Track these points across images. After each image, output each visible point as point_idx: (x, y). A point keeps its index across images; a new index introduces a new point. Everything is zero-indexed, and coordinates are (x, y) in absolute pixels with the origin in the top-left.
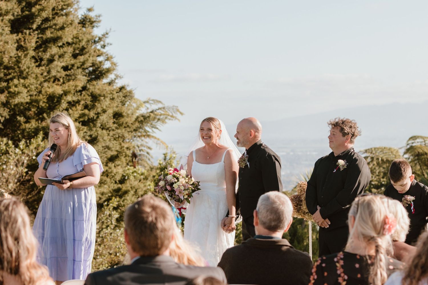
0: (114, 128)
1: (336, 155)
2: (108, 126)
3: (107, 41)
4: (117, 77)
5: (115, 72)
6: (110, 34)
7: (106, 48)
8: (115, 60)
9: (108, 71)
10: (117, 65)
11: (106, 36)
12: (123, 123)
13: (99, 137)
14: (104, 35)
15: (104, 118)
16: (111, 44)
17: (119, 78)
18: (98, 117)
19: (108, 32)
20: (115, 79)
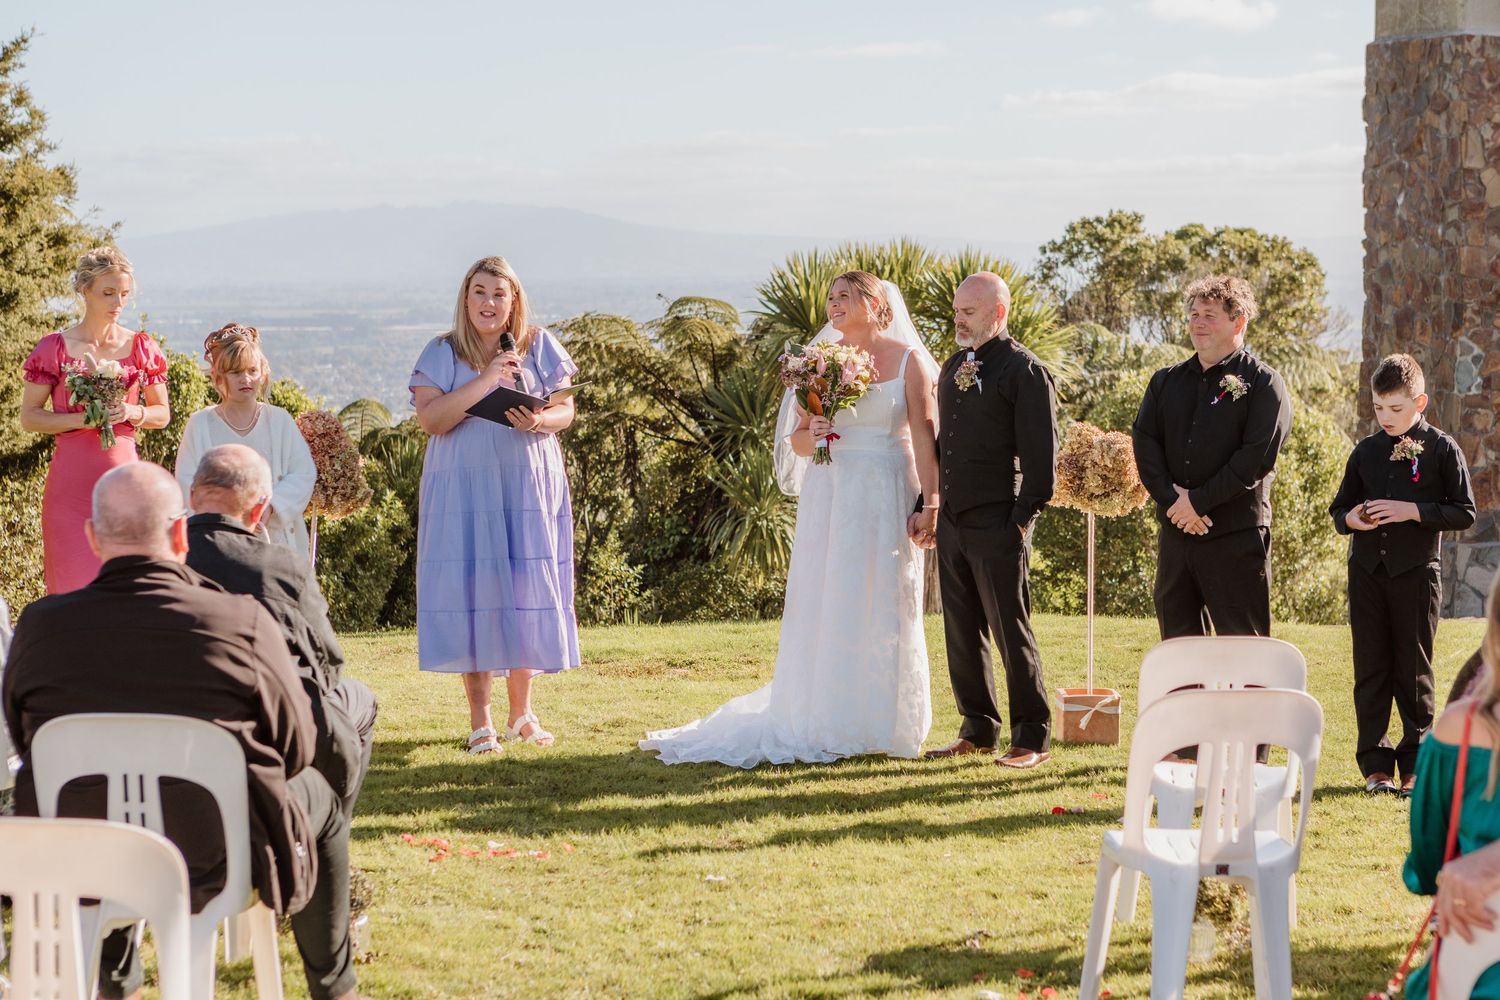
0: (46, 271)
1: (1206, 366)
2: (32, 266)
3: (22, 57)
4: (41, 147)
5: (38, 135)
6: (30, 41)
7: (9, 73)
8: (37, 102)
9: (25, 131)
10: (46, 116)
11: (22, 45)
12: (65, 260)
13: (21, 293)
14: (17, 44)
15: (31, 247)
16: (22, 66)
17: (47, 150)
18: (21, 244)
19: (26, 37)
20: (36, 151)
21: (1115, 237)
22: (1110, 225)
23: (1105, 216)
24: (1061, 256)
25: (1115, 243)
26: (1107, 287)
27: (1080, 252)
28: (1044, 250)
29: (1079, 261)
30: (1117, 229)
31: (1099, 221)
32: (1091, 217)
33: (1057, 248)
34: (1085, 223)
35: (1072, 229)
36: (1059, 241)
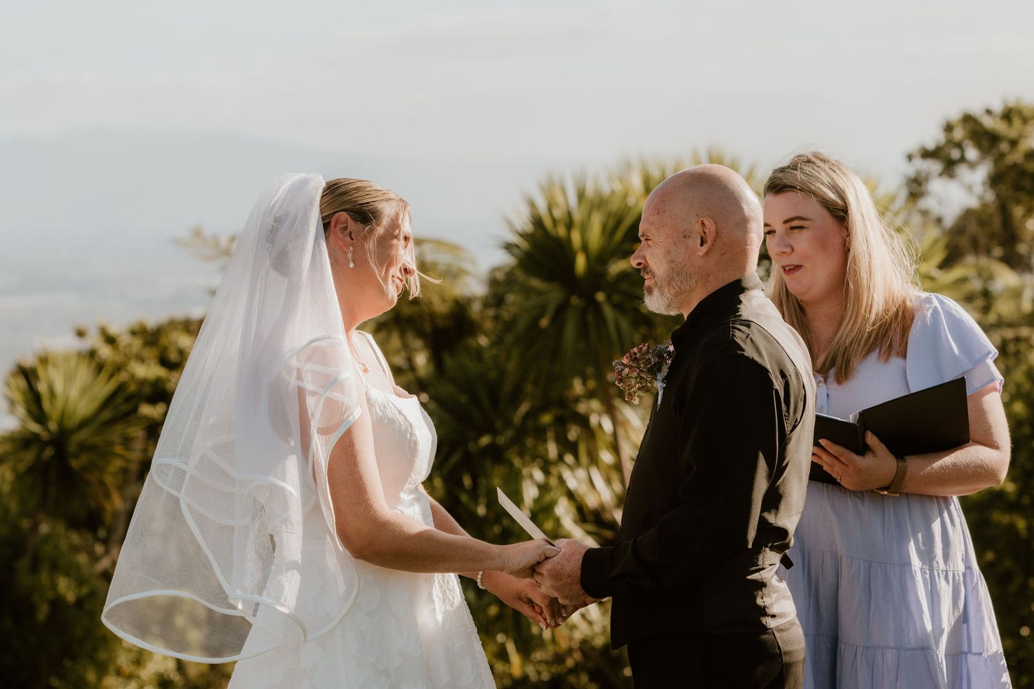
21: (1012, 133)
22: (1007, 116)
23: (998, 108)
24: (935, 166)
25: (1014, 143)
26: (1003, 209)
27: (963, 159)
28: (910, 158)
29: (962, 170)
30: (1017, 122)
31: (989, 112)
32: (976, 109)
33: (927, 154)
34: (968, 119)
35: (949, 128)
36: (931, 146)
